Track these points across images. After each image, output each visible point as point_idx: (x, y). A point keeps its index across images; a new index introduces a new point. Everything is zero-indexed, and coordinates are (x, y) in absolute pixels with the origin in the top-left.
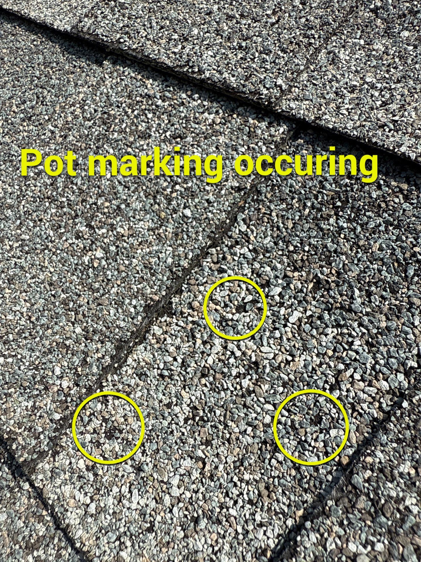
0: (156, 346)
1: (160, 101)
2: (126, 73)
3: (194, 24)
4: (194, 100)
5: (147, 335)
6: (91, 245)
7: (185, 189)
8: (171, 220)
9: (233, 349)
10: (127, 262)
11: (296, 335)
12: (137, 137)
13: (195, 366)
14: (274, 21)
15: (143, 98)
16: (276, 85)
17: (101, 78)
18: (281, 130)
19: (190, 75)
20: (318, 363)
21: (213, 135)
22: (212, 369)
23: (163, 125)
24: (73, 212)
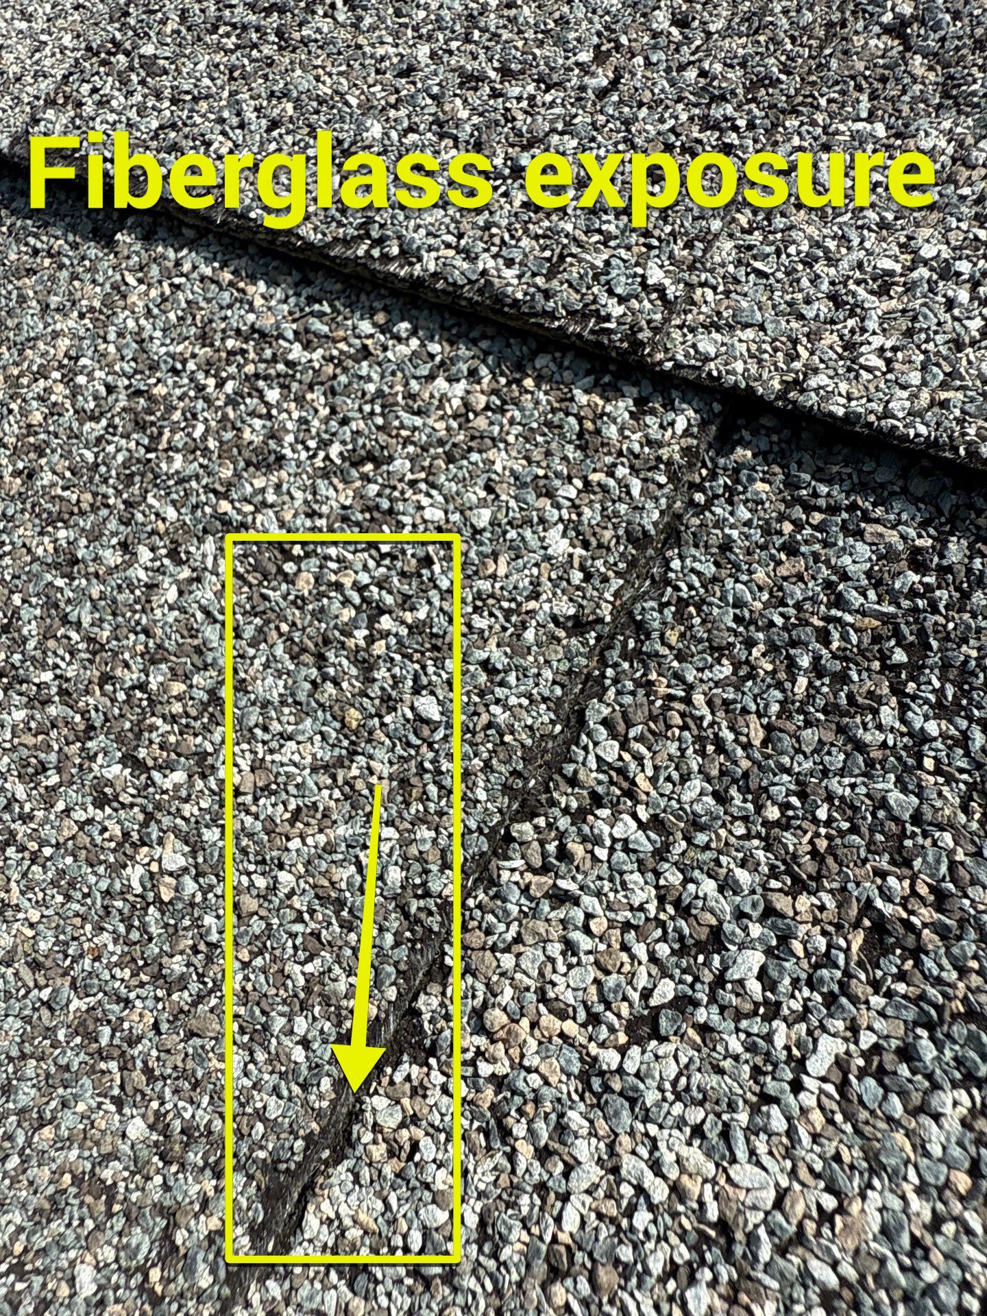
0: (388, 1170)
1: (297, 347)
2: (187, 267)
3: (367, 108)
4: (399, 339)
5: (356, 1128)
6: (145, 824)
7: (410, 627)
8: (379, 735)
9: (640, 1179)
10: (261, 882)
11: (839, 1118)
12: (242, 464)
13: (525, 1237)
14: (605, 82)
15: (246, 341)
16: (644, 284)
17: (115, 287)
18: (681, 424)
19: (377, 266)
20: (927, 1216)
21: (470, 450)
22: (580, 1248)
23: (316, 423)
24: (78, 718)
